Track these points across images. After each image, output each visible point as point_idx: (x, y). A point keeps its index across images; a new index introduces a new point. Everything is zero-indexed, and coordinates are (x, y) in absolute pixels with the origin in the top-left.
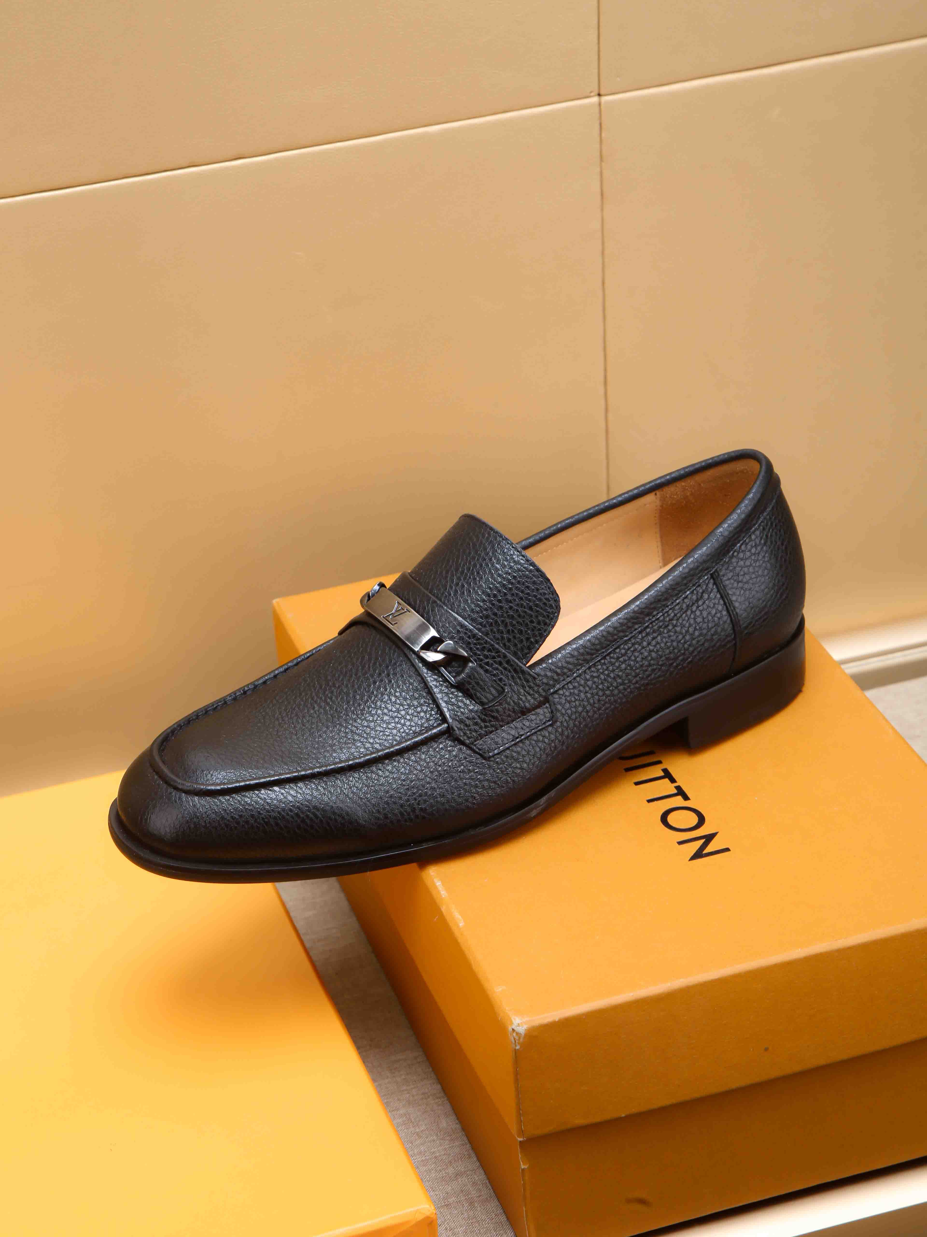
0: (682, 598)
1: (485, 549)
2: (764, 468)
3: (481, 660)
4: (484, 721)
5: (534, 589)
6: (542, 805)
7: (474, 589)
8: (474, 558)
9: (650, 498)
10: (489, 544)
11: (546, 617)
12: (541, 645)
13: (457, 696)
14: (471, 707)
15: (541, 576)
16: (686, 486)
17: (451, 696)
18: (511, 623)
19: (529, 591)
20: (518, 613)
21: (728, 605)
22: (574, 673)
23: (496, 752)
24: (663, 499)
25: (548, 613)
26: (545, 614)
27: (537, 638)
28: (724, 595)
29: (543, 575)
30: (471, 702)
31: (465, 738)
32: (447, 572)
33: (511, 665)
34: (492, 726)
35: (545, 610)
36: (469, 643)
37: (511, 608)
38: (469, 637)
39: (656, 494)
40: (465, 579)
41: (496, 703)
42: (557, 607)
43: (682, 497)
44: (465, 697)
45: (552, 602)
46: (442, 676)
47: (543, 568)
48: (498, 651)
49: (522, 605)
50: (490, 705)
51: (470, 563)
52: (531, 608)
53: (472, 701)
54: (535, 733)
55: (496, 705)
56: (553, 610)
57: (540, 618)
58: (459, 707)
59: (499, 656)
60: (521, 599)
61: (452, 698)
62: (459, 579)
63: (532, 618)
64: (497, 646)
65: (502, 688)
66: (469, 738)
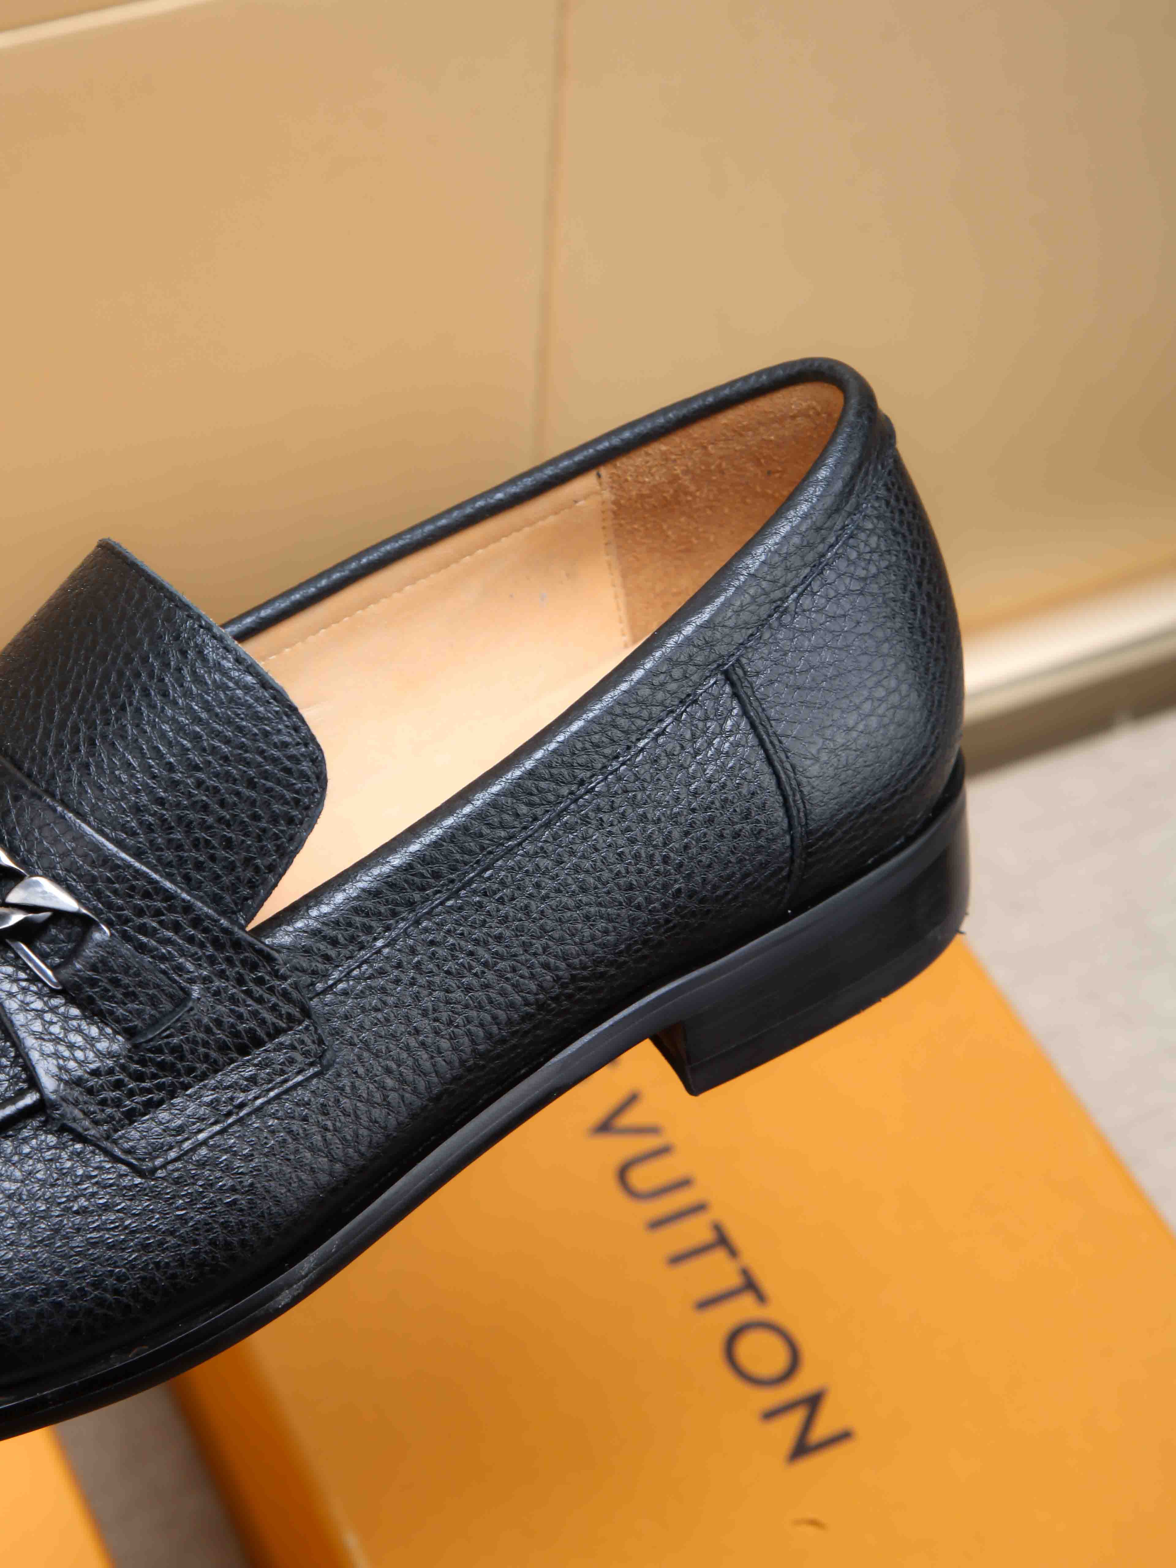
0: (652, 735)
1: (132, 631)
2: (854, 401)
3: (127, 921)
4: (139, 1077)
5: (256, 735)
6: (306, 1275)
7: (104, 737)
8: (103, 656)
9: (586, 483)
10: (142, 619)
11: (292, 803)
12: (281, 876)
13: (66, 1018)
14: (103, 1045)
15: (275, 698)
16: (672, 453)
17: (48, 1017)
18: (202, 823)
19: (243, 739)
20: (218, 797)
21: (769, 746)
22: (375, 939)
23: (172, 1154)
24: (618, 484)
25: (297, 792)
26: (288, 797)
27: (270, 859)
28: (757, 722)
29: (279, 696)
30: (101, 1030)
31: (87, 1123)
32: (39, 694)
33: (206, 930)
34: (160, 1087)
35: (289, 786)
36: (94, 879)
37: (199, 784)
38: (93, 864)
39: (599, 476)
40: (81, 711)
41: (165, 1031)
42: (318, 778)
43: (663, 479)
44: (85, 1017)
45: (305, 766)
46: (25, 968)
47: (280, 680)
48: (169, 896)
49: (228, 774)
50: (150, 1036)
51: (94, 670)
52: (251, 784)
53: (103, 1029)
54: (278, 1097)
55: (165, 1034)
56: (309, 785)
57: (276, 807)
58: (71, 1046)
59: (171, 909)
60: (226, 759)
61: (51, 1023)
62: (66, 710)
63: (255, 807)
64: (168, 885)
65: (182, 989)
66: (96, 1123)
